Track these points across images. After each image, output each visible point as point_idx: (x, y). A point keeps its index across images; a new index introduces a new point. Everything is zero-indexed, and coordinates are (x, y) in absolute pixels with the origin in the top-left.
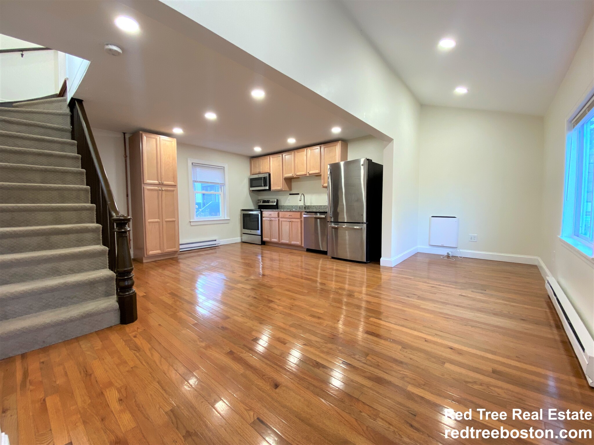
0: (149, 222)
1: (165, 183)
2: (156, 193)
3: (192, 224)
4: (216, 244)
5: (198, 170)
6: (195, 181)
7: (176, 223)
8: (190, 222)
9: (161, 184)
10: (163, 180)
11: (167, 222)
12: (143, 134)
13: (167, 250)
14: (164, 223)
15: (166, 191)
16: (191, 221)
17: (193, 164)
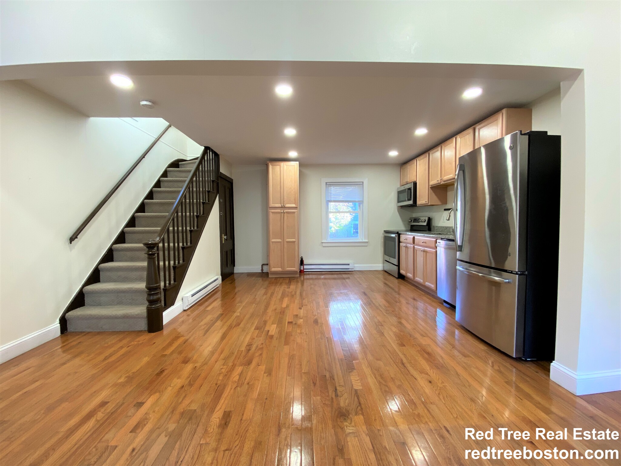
0: (273, 242)
1: (287, 205)
2: (279, 215)
3: (324, 245)
4: (349, 269)
5: (333, 189)
6: (329, 201)
7: (296, 243)
8: (322, 243)
9: (283, 207)
10: (285, 203)
11: (287, 242)
12: (269, 164)
13: (287, 269)
14: (285, 243)
15: (287, 213)
16: (323, 241)
17: (328, 183)
